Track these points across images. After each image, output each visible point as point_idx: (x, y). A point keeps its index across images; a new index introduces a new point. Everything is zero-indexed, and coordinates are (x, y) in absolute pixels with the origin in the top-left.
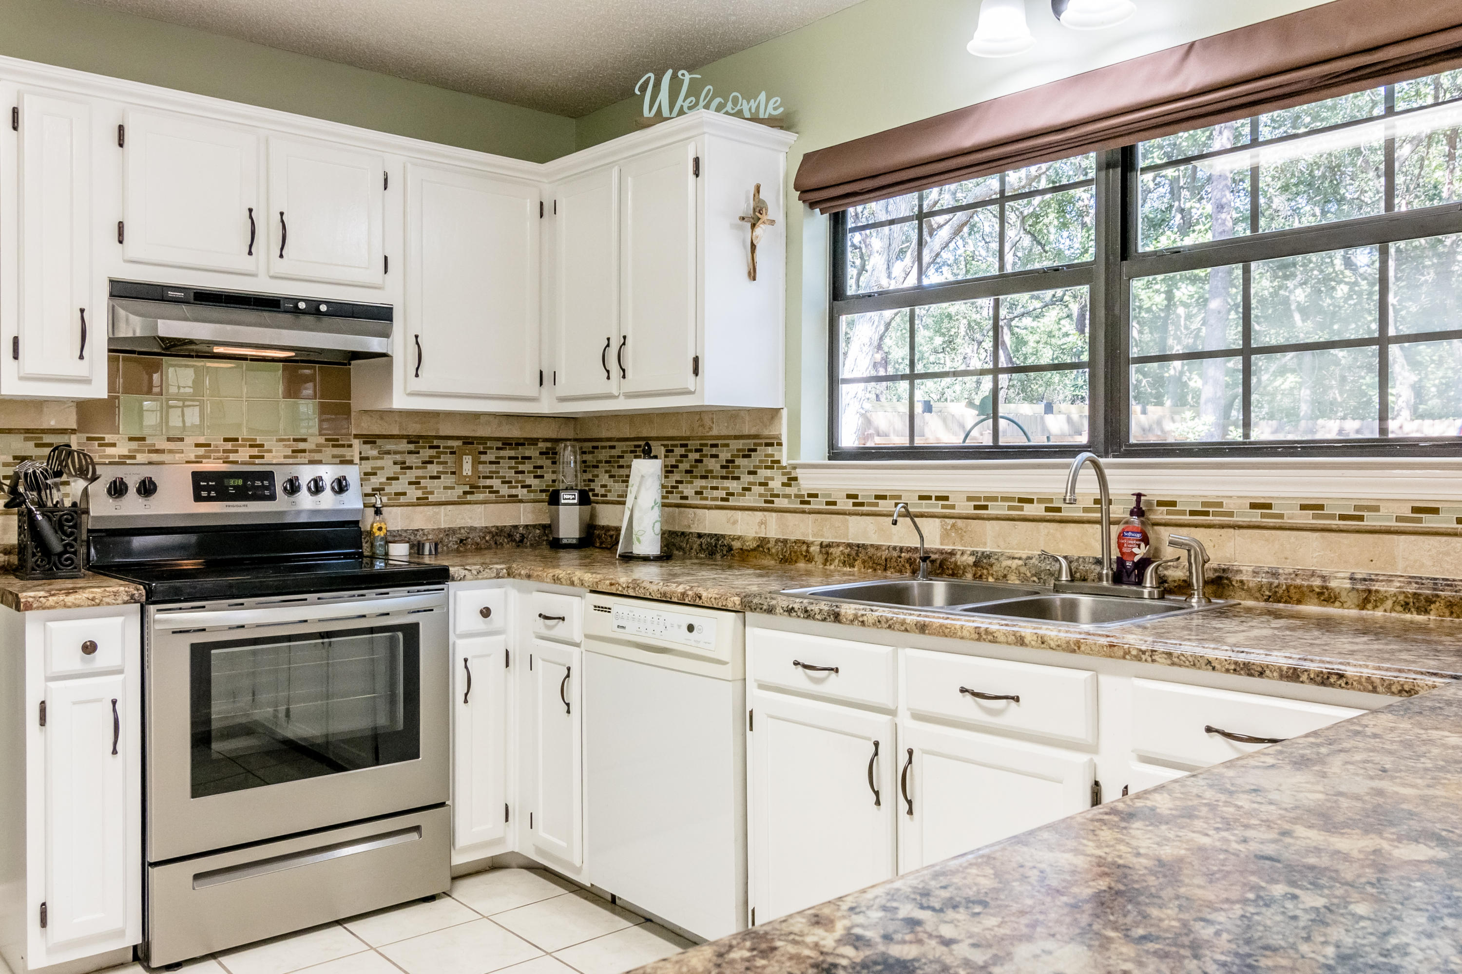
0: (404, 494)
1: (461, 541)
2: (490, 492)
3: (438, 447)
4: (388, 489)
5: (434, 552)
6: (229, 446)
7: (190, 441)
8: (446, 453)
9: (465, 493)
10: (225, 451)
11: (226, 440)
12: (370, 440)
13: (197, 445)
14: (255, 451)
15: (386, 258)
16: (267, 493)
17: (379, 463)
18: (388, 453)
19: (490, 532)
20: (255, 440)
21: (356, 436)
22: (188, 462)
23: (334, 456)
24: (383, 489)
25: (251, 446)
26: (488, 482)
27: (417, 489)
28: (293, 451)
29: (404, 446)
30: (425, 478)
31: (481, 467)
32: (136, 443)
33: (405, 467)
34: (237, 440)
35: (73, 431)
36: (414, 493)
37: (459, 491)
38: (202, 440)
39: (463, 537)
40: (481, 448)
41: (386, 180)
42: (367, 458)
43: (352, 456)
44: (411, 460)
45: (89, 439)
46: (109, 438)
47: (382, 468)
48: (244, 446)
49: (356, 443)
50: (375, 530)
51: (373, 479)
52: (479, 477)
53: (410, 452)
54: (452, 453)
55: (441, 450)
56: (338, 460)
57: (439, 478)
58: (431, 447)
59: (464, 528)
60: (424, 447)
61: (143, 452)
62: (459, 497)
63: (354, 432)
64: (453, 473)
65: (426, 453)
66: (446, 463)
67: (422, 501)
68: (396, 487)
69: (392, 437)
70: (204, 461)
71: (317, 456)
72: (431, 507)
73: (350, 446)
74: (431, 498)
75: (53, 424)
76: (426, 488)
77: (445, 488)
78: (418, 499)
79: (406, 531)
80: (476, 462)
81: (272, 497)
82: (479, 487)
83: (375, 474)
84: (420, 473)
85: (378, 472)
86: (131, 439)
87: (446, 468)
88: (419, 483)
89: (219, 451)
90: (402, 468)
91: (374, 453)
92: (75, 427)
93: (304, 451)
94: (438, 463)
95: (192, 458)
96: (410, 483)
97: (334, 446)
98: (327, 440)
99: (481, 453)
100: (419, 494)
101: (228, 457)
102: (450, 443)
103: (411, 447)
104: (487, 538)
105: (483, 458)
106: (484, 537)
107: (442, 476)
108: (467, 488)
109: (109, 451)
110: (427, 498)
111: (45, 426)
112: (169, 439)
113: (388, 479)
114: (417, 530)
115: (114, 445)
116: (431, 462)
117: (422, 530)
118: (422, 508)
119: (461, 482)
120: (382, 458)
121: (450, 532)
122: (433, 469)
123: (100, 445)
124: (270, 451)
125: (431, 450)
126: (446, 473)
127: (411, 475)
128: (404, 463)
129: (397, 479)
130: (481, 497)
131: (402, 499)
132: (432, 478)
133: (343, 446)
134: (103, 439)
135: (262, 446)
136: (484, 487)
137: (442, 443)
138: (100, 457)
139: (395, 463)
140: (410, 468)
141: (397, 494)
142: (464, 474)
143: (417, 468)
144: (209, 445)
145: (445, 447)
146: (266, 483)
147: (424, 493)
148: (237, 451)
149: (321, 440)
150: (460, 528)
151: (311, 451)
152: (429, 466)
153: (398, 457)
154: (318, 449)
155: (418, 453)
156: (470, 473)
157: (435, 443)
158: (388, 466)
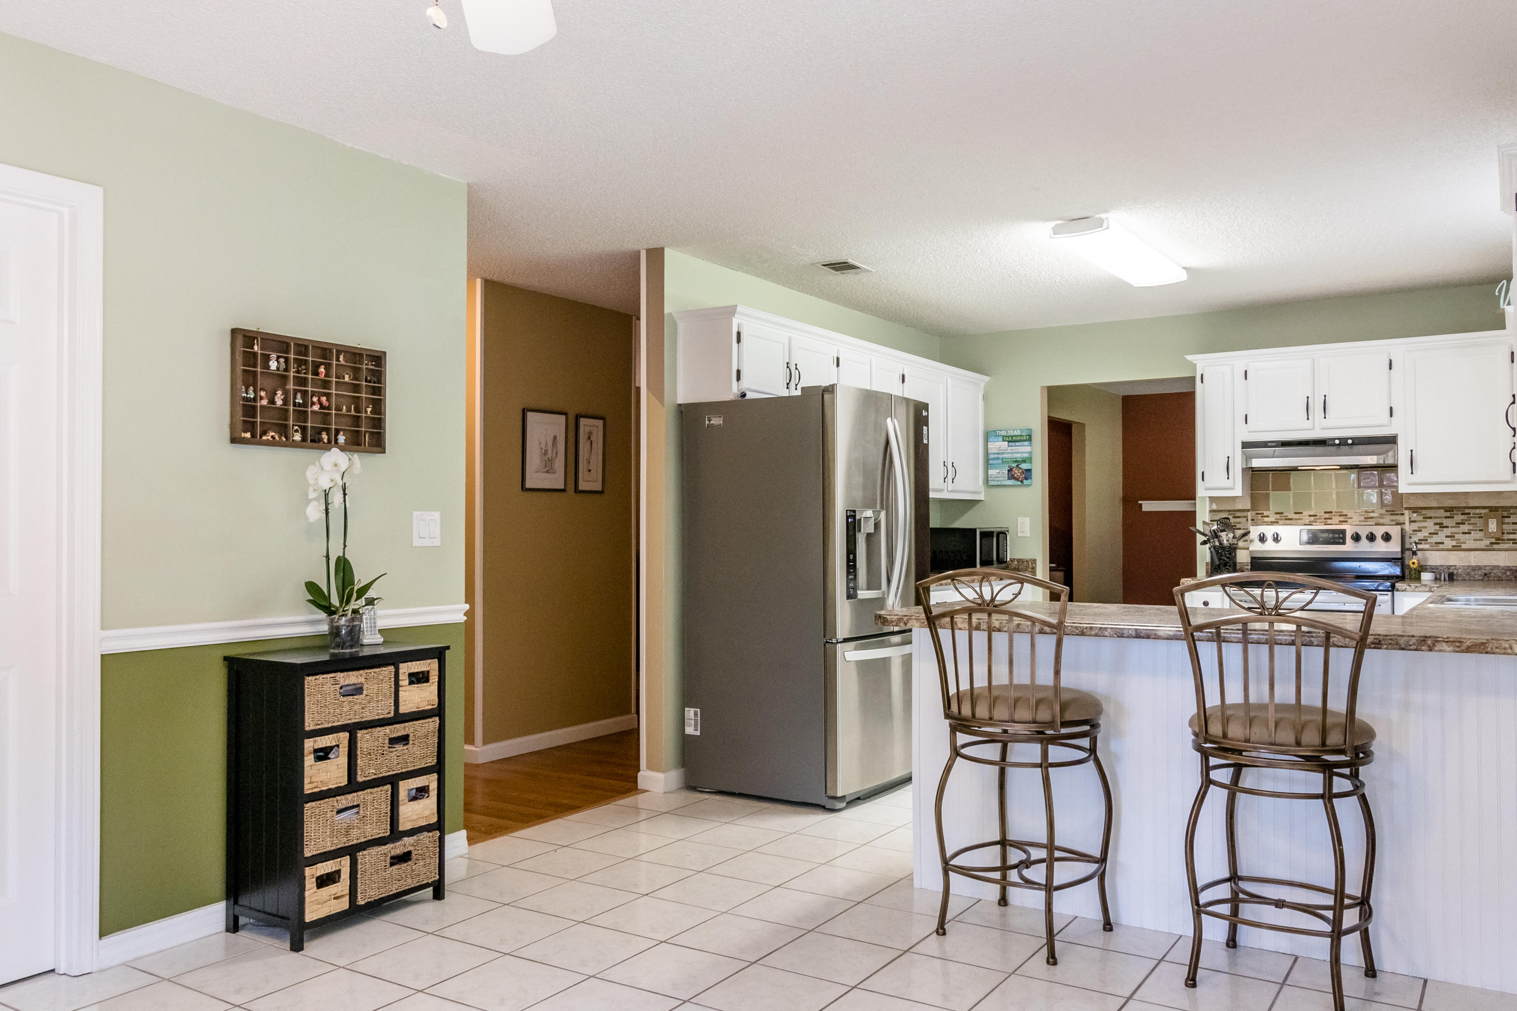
0: (1443, 543)
1: (1485, 574)
2: (1513, 543)
3: (1469, 514)
4: (1430, 540)
5: (1447, 579)
6: (1327, 516)
7: (1306, 513)
8: (1475, 518)
9: (1492, 543)
10: (1325, 519)
11: (1325, 513)
12: (1415, 510)
13: (1310, 516)
14: (1342, 519)
15: (1391, 408)
16: (1341, 541)
17: (1423, 524)
18: (1431, 518)
19: (1511, 570)
20: (1342, 512)
21: (1406, 509)
22: (1305, 525)
23: (1392, 520)
24: (1427, 540)
25: (1340, 516)
26: (1512, 536)
27: (1452, 540)
28: (1365, 518)
29: (1442, 513)
30: (1459, 533)
31: (1505, 527)
32: (1278, 515)
33: (1442, 526)
34: (1331, 512)
35: (1248, 510)
36: (1449, 543)
37: (1487, 542)
38: (1312, 513)
39: (1487, 572)
40: (1505, 514)
41: (1390, 365)
42: (1414, 522)
43: (1404, 520)
44: (1446, 522)
45: (1257, 514)
46: (1266, 513)
47: (1426, 527)
48: (1336, 516)
49: (1406, 512)
50: (1410, 564)
51: (1419, 534)
52: (1503, 533)
53: (1446, 517)
54: (1479, 517)
55: (1471, 515)
56: (1394, 523)
57: (1470, 533)
58: (1462, 514)
59: (1489, 566)
60: (1458, 514)
61: (1282, 519)
62: (1486, 546)
63: (1405, 506)
64: (1481, 530)
65: (1459, 518)
66: (1476, 524)
67: (1456, 548)
68: (1435, 539)
69: (1431, 508)
70: (1314, 524)
71: (1381, 521)
72: (1463, 552)
73: (1403, 514)
74: (1463, 546)
75: (1240, 507)
76: (1459, 539)
77: (1475, 540)
78: (1453, 546)
79: (1442, 566)
80: (1501, 523)
81: (1344, 543)
82: (1504, 540)
83: (1421, 531)
84: (1454, 530)
85: (1422, 529)
86: (1276, 513)
87: (1476, 527)
88: (1454, 537)
89: (1321, 519)
90: (1440, 527)
91: (1421, 518)
92: (1250, 508)
93: (1372, 518)
94: (1469, 524)
95: (1307, 522)
96: (1447, 537)
97: (1391, 514)
98: (1386, 511)
99: (1503, 517)
100: (1454, 543)
101: (1326, 522)
102: (1478, 511)
103: (1448, 514)
104: (1508, 574)
105: (1507, 520)
106: (1505, 573)
107: (1472, 532)
108: (1493, 540)
109: (1266, 519)
110: (1461, 546)
111: (1236, 509)
112: (1295, 513)
113: (1430, 534)
114: (1451, 566)
115: (1268, 516)
116: (1464, 524)
117: (1455, 566)
118: (1455, 552)
119: (1488, 535)
120: (1426, 521)
121: (1479, 568)
122: (1465, 528)
123: (1262, 517)
124: (1351, 518)
125: (1464, 516)
126: (1476, 530)
127: (1447, 531)
128: (1442, 524)
129: (1437, 534)
130: (1506, 546)
131: (1441, 546)
132: (1463, 533)
133: (1398, 514)
134: (1263, 514)
135: (1346, 515)
136: (1508, 540)
137: (1472, 511)
138: (1262, 522)
139: (1435, 524)
140: (1447, 527)
141: (1436, 543)
142: (1490, 531)
143: (1452, 527)
144: (1316, 516)
145: (1474, 514)
146: (1341, 536)
147: (1457, 543)
148: (1331, 519)
149: (1383, 511)
150: (1485, 566)
151: (1376, 517)
152: (1461, 526)
153: (1438, 521)
154: (1382, 516)
155: (1453, 517)
156: (1495, 530)
157: (1467, 511)
158: (1430, 525)
